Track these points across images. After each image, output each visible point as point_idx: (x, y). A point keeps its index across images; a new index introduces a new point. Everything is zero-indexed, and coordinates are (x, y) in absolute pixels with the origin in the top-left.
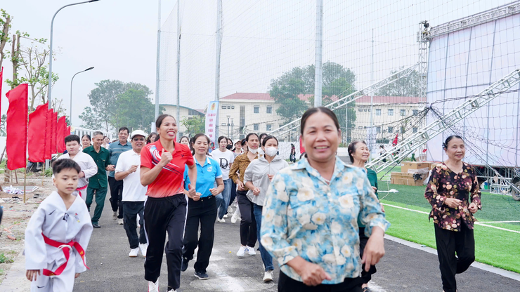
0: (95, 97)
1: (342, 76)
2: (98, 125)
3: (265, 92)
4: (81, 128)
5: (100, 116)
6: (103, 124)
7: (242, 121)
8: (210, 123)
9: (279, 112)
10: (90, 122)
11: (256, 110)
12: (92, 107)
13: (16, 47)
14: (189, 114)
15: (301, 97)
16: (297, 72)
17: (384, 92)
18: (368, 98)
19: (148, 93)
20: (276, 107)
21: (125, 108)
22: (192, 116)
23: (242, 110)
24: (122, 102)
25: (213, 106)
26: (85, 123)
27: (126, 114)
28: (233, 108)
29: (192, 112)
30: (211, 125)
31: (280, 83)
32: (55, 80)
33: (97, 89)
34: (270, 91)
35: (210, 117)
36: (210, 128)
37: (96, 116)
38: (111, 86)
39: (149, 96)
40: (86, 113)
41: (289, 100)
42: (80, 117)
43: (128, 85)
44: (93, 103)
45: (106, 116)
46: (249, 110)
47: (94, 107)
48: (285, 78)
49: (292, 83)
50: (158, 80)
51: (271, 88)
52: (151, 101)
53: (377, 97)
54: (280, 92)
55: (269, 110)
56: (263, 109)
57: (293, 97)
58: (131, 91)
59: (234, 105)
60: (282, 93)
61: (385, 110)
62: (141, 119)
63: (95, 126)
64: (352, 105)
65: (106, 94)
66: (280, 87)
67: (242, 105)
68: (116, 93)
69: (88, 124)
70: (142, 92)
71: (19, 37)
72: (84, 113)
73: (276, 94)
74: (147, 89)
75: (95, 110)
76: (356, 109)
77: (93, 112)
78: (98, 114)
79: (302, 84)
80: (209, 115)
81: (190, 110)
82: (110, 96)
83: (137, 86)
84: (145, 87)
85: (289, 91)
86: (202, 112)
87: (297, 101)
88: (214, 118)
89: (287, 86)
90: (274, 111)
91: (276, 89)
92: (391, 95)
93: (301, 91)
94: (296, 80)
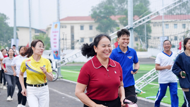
7: (73, 36)
8: (55, 37)
9: (98, 28)
11: (82, 28)
14: (36, 32)
15: (113, 17)
17: (170, 13)
18: (160, 17)
19: (6, 19)
20: (95, 26)
22: (37, 34)
23: (72, 28)
25: (56, 26)
28: (66, 27)
29: (37, 31)
30: (55, 39)
31: (98, 9)
34: (92, 15)
35: (54, 34)
36: (55, 41)
39: (7, 21)
41: (105, 20)
46: (77, 29)
48: (101, 6)
49: (106, 8)
50: (15, 10)
51: (92, 13)
53: (166, 16)
54: (98, 15)
55: (91, 28)
56: (86, 27)
57: (107, 18)
59: (67, 25)
60: (99, 16)
61: (171, 25)
62: (3, 37)
64: (149, 22)
66: (98, 11)
67: (72, 25)
70: (2, 19)
73: (95, 16)
74: (5, 16)
76: (151, 25)
79: (113, 9)
80: (53, 32)
84: (3, 15)
85: (104, 13)
86: (44, 31)
87: (110, 20)
88: (58, 34)
89: (103, 10)
90: (94, 28)
91: (95, 13)
92: (175, 14)
93: (113, 14)
94: (109, 6)
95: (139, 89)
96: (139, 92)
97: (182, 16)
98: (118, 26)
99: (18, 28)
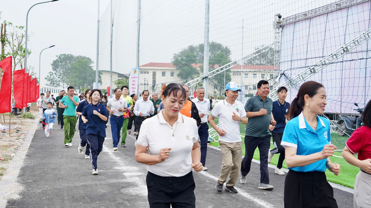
0: (55, 65)
1: (222, 51)
2: (57, 84)
3: (170, 62)
4: (46, 86)
5: (59, 78)
6: (61, 84)
7: (154, 82)
8: (134, 83)
9: (179, 75)
10: (53, 82)
11: (164, 74)
12: (54, 72)
13: (3, 32)
14: (119, 77)
15: (194, 65)
16: (192, 49)
17: (250, 63)
18: (239, 67)
19: (91, 63)
20: (177, 72)
21: (75, 72)
22: (120, 78)
23: (154, 74)
24: (74, 69)
25: (135, 71)
26: (49, 83)
27: (76, 77)
28: (148, 73)
29: (120, 75)
30: (133, 85)
31: (180, 56)
32: (29, 54)
33: (57, 60)
34: (173, 62)
35: (133, 79)
36: (133, 86)
37: (56, 78)
38: (66, 57)
39: (91, 65)
40: (49, 76)
41: (186, 68)
42: (46, 78)
43: (77, 57)
44: (54, 69)
45: (63, 78)
46: (159, 75)
47: (55, 72)
48: (183, 53)
49: (187, 56)
50: (98, 54)
51: (174, 60)
52: (93, 68)
53: (245, 66)
54: (179, 62)
55: (172, 74)
56: (168, 74)
57: (188, 66)
58: (79, 62)
59: (149, 71)
60: (181, 63)
61: (251, 75)
62: (86, 80)
63: (56, 85)
64: (228, 71)
65: (63, 63)
66: (180, 59)
67: (154, 71)
68: (70, 63)
69: (51, 83)
70: (87, 62)
71: (5, 25)
72: (48, 76)
73: (177, 63)
74: (90, 60)
75: (55, 74)
76: (231, 74)
77: (54, 75)
78: (58, 76)
79: (195, 57)
81: (119, 74)
82: (66, 65)
83: (84, 58)
84: (89, 58)
85: (186, 61)
86: (127, 76)
87: (191, 68)
88: (136, 80)
89: (184, 58)
90: (175, 75)
91: (177, 60)
92: (255, 64)
93: (194, 62)
94: (190, 54)
95: (212, 138)
96: (212, 141)
97: (261, 66)
98: (199, 74)
99: (100, 72)
